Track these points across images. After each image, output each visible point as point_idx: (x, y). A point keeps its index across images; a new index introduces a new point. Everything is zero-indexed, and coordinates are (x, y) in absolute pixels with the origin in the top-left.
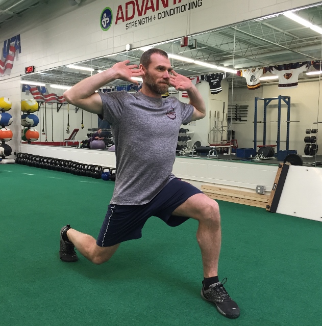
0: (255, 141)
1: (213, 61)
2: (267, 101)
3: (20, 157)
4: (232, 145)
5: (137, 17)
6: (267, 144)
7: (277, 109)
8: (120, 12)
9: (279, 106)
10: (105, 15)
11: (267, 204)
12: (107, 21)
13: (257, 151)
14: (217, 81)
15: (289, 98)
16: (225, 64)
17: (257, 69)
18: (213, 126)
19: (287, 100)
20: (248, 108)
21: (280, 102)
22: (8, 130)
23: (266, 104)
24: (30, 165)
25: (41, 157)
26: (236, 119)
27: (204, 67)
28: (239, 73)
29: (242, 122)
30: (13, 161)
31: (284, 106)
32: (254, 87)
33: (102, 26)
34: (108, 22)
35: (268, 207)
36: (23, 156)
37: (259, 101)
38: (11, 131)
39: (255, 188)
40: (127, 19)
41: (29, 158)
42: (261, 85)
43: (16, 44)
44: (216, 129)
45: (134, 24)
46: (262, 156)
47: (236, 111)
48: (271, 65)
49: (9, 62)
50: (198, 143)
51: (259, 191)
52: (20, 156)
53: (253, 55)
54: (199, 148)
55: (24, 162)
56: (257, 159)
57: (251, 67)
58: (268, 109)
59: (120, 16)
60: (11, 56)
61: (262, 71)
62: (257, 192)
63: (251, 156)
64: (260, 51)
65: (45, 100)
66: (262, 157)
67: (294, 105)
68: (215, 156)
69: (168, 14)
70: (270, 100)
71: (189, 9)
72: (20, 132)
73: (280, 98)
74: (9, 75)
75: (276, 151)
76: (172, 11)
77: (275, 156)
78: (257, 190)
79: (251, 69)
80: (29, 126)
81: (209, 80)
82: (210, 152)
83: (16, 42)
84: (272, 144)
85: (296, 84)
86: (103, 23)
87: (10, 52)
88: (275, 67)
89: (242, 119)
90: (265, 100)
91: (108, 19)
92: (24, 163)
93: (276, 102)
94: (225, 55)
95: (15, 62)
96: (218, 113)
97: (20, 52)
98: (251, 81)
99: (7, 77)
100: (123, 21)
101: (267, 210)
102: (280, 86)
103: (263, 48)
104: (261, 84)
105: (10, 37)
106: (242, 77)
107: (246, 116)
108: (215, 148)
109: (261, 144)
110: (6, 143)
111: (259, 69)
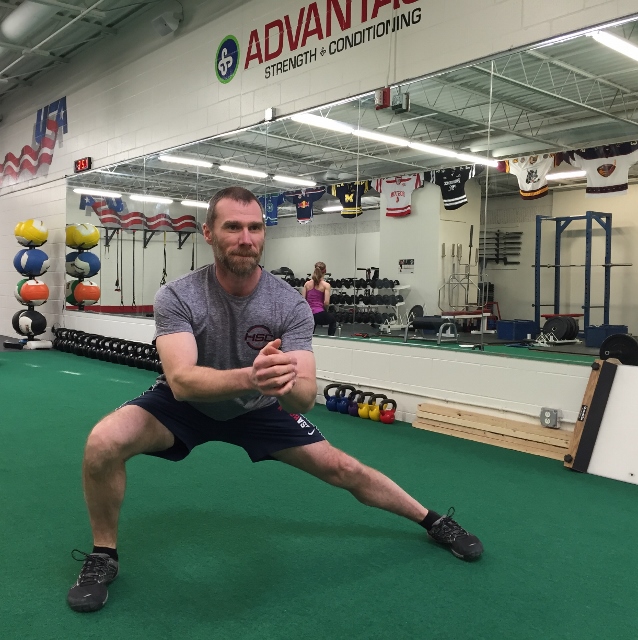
0: (537, 306)
1: (449, 143)
2: (563, 223)
3: (61, 338)
4: (489, 314)
5: (287, 53)
6: (562, 311)
7: (583, 240)
8: (254, 43)
9: (589, 234)
10: (225, 50)
11: (567, 452)
12: (228, 62)
13: (542, 325)
14: (457, 184)
15: (609, 217)
16: (475, 149)
17: (540, 157)
18: (448, 275)
19: (604, 220)
20: (522, 237)
21: (589, 224)
22: (41, 283)
23: (559, 230)
24: (80, 353)
25: (100, 338)
26: (497, 261)
27: (429, 155)
28: (503, 165)
29: (509, 267)
30: (49, 344)
31: (598, 233)
32: (535, 194)
33: (219, 73)
34: (230, 65)
35: (568, 458)
36: (66, 335)
37: (544, 223)
38: (45, 286)
39: (538, 414)
40: (269, 57)
41: (77, 338)
42: (548, 191)
43: (58, 116)
44: (455, 281)
45: (281, 67)
46: (551, 337)
47: (497, 245)
48: (571, 148)
49: (46, 150)
50: (418, 310)
51: (547, 422)
52: (61, 334)
53: (532, 129)
54: (419, 319)
55: (68, 346)
56: (541, 343)
57: (527, 154)
58: (563, 240)
59: (254, 51)
60: (50, 139)
61: (551, 160)
62: (543, 422)
63: (529, 336)
64: (546, 121)
65: (122, 224)
66: (551, 340)
67: (619, 230)
68: (453, 335)
69: (349, 42)
70: (569, 220)
71: (393, 30)
72: (63, 287)
73: (590, 216)
74: (46, 175)
75: (581, 326)
76: (358, 36)
77: (581, 337)
78: (542, 417)
79: (527, 158)
80: (81, 276)
81: (439, 181)
82: (442, 327)
83: (59, 111)
84: (573, 311)
85: (623, 187)
86: (221, 69)
87: (49, 132)
88: (579, 152)
89: (510, 259)
90: (558, 220)
91: (230, 59)
92: (67, 349)
93: (582, 225)
94: (474, 129)
95: (57, 152)
96: (460, 248)
97: (66, 131)
98: (528, 182)
99: (41, 179)
100: (261, 61)
101: (566, 465)
102: (590, 190)
103: (553, 114)
104: (547, 188)
105: (49, 103)
106: (510, 175)
107: (518, 254)
108: (452, 320)
109: (550, 311)
110: (36, 309)
111: (545, 157)
